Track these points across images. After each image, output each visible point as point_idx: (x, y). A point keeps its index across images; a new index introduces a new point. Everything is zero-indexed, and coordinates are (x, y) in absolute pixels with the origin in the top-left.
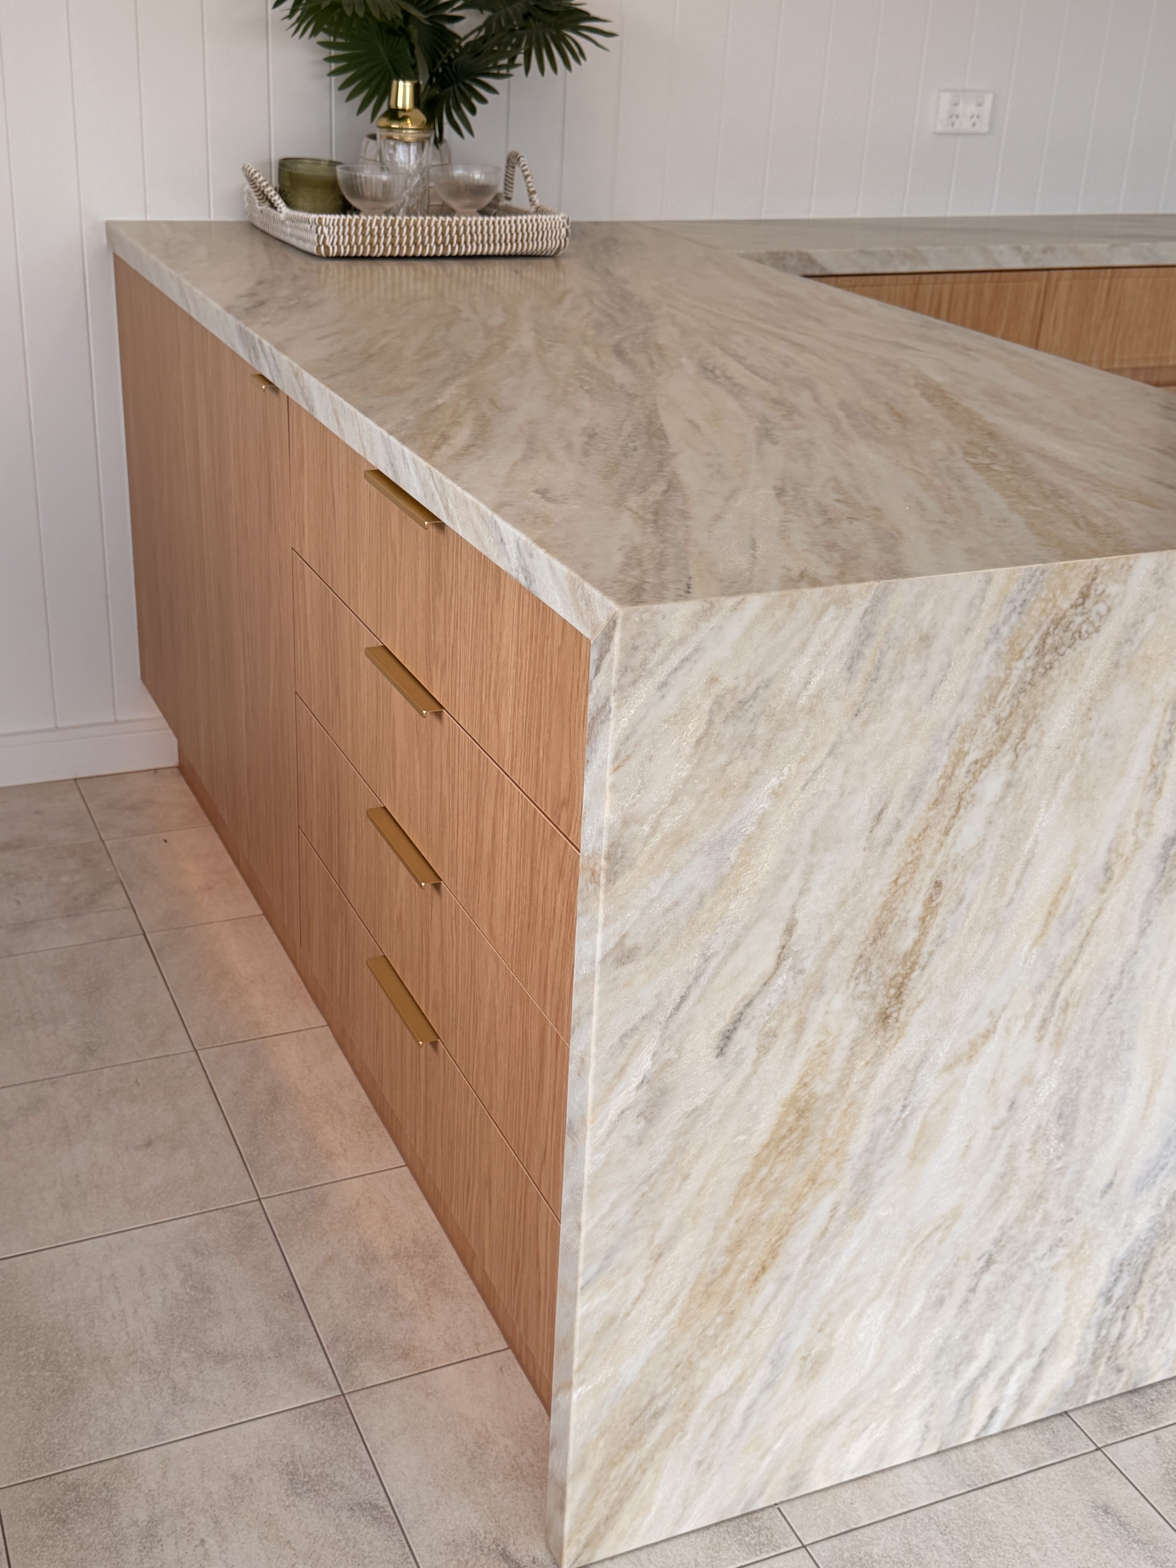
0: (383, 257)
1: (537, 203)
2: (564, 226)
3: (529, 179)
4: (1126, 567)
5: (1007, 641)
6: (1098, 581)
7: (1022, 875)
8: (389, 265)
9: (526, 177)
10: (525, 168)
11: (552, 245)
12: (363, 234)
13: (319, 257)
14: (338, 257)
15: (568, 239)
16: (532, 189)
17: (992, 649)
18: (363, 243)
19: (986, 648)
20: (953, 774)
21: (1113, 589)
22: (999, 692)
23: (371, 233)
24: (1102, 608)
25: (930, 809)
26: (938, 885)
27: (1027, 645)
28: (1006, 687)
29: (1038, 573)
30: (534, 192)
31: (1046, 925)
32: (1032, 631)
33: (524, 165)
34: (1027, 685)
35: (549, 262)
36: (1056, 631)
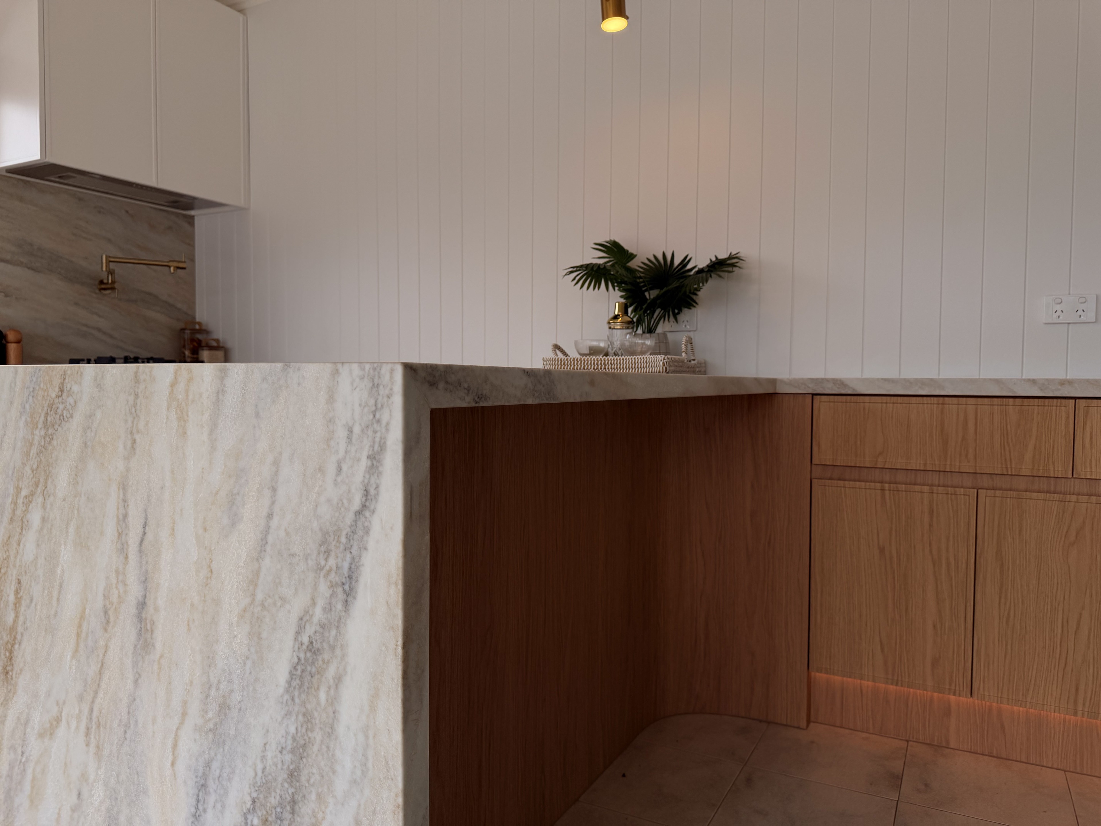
4: (79, 373)
5: (29, 415)
6: (67, 380)
7: (59, 595)
17: (23, 419)
19: (20, 417)
20: (17, 502)
21: (75, 388)
22: (30, 449)
24: (71, 400)
25: (10, 524)
26: (19, 582)
27: (39, 420)
28: (33, 447)
29: (37, 371)
31: (78, 643)
32: (40, 411)
34: (43, 449)
36: (51, 413)
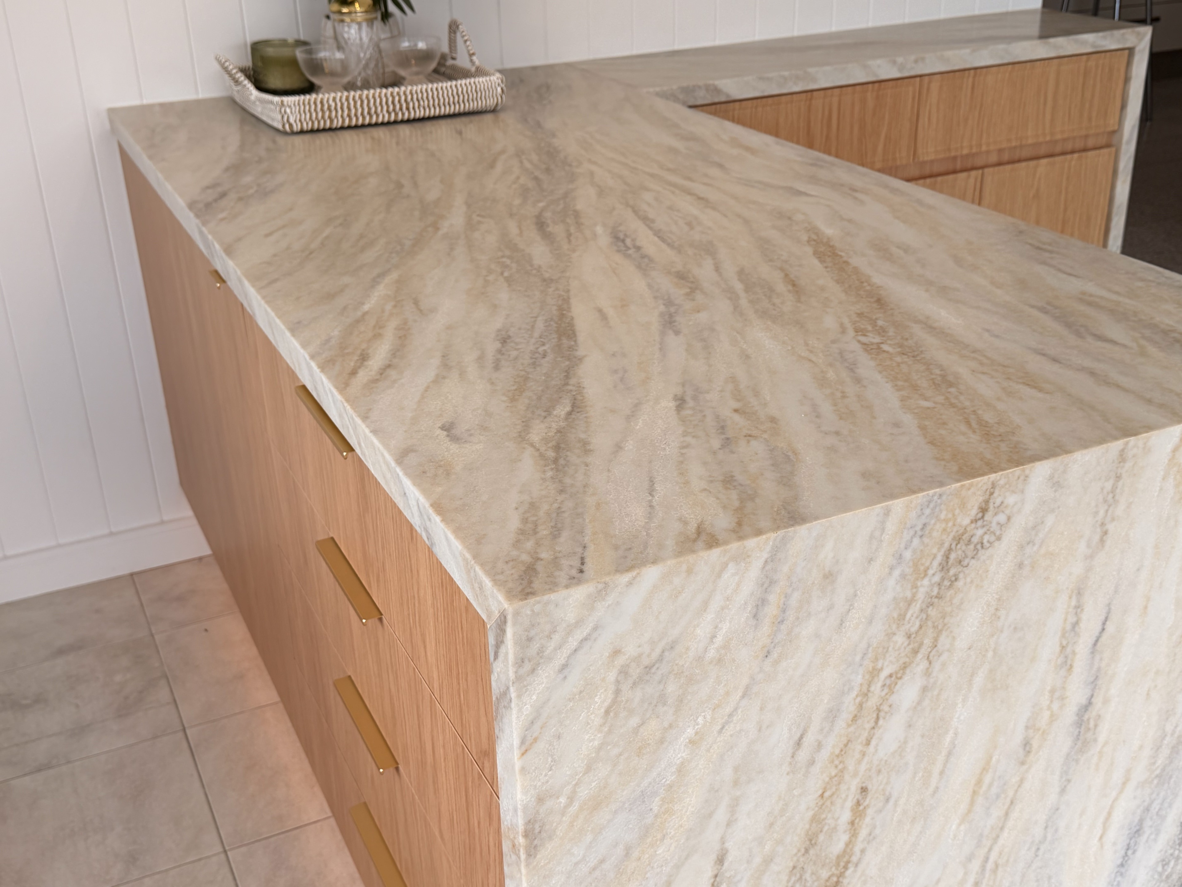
0: (342, 128)
1: (477, 63)
2: (499, 85)
3: (468, 43)
4: (1022, 478)
5: (911, 564)
6: (995, 495)
7: (945, 765)
8: (347, 135)
9: (466, 41)
10: (464, 34)
11: (491, 103)
12: (322, 110)
13: (284, 133)
14: (302, 132)
15: (504, 96)
16: (471, 52)
17: (897, 573)
18: (323, 117)
19: (890, 574)
20: (869, 691)
21: (1011, 499)
22: (907, 609)
23: (329, 108)
24: (1002, 518)
25: (849, 726)
26: (864, 790)
27: (931, 563)
28: (914, 604)
29: (936, 498)
30: (473, 54)
31: (972, 803)
32: (935, 551)
33: (463, 32)
34: (935, 599)
35: (489, 117)
36: (959, 546)
